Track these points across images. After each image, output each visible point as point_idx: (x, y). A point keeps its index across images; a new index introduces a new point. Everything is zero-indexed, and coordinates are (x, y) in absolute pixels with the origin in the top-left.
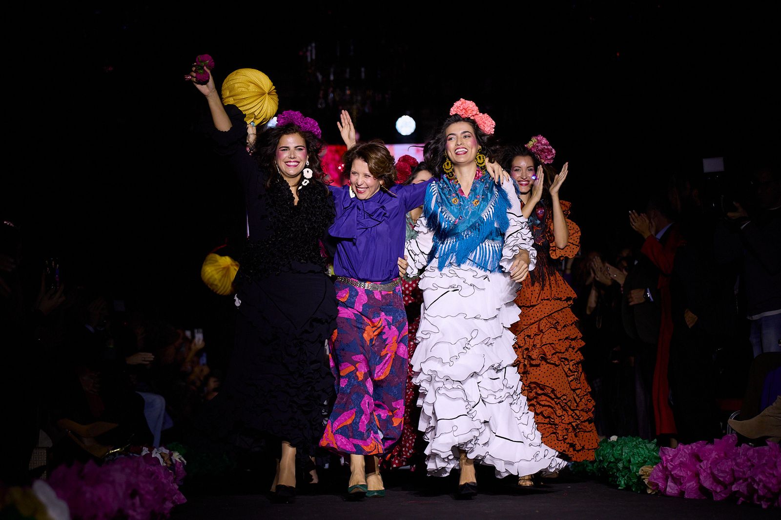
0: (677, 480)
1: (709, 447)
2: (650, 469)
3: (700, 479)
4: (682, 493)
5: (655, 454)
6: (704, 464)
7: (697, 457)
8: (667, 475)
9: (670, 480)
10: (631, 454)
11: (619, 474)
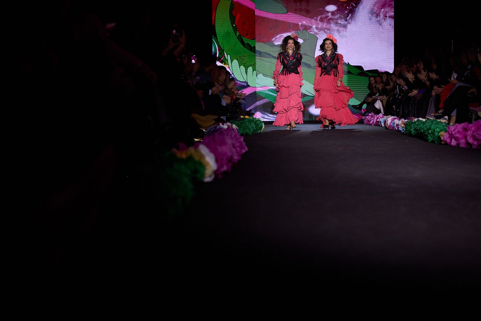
0: (456, 139)
1: (471, 125)
2: (444, 134)
3: (467, 139)
4: (458, 144)
5: (445, 127)
6: (469, 133)
7: (465, 129)
8: (451, 136)
9: (453, 139)
10: (435, 127)
11: (429, 135)
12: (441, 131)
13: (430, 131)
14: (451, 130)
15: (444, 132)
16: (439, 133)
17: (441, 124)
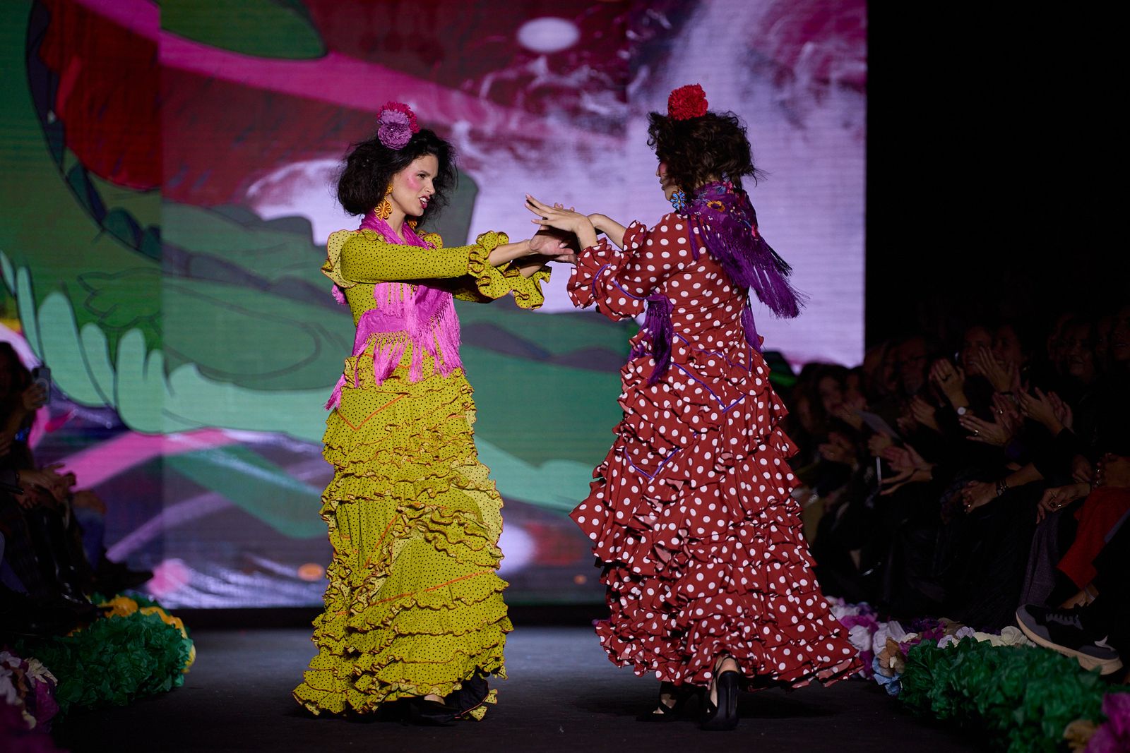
2: (1088, 730)
10: (1044, 693)
11: (1015, 734)
12: (1076, 717)
13: (1019, 715)
14: (1124, 713)
15: (1090, 722)
16: (1064, 727)
17: (1074, 682)
